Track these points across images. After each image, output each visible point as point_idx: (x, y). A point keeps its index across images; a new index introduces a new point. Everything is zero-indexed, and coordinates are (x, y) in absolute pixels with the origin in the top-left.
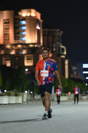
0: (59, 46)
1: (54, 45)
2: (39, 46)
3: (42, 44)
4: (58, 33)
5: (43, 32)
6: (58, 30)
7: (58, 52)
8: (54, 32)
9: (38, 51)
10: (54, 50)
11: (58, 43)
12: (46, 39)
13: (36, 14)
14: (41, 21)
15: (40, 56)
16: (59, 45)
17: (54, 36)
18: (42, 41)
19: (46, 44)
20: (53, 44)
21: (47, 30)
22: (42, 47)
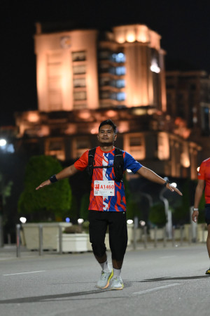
0: (206, 111)
1: (195, 110)
2: (159, 113)
3: (164, 108)
4: (202, 81)
5: (167, 78)
6: (203, 73)
7: (203, 125)
8: (194, 77)
9: (155, 124)
10: (195, 120)
11: (202, 104)
12: (174, 96)
13: (149, 36)
14: (162, 52)
15: (161, 137)
16: (205, 108)
17: (194, 87)
18: (164, 101)
19: (174, 107)
20: (191, 106)
21: (176, 73)
22: (165, 114)
